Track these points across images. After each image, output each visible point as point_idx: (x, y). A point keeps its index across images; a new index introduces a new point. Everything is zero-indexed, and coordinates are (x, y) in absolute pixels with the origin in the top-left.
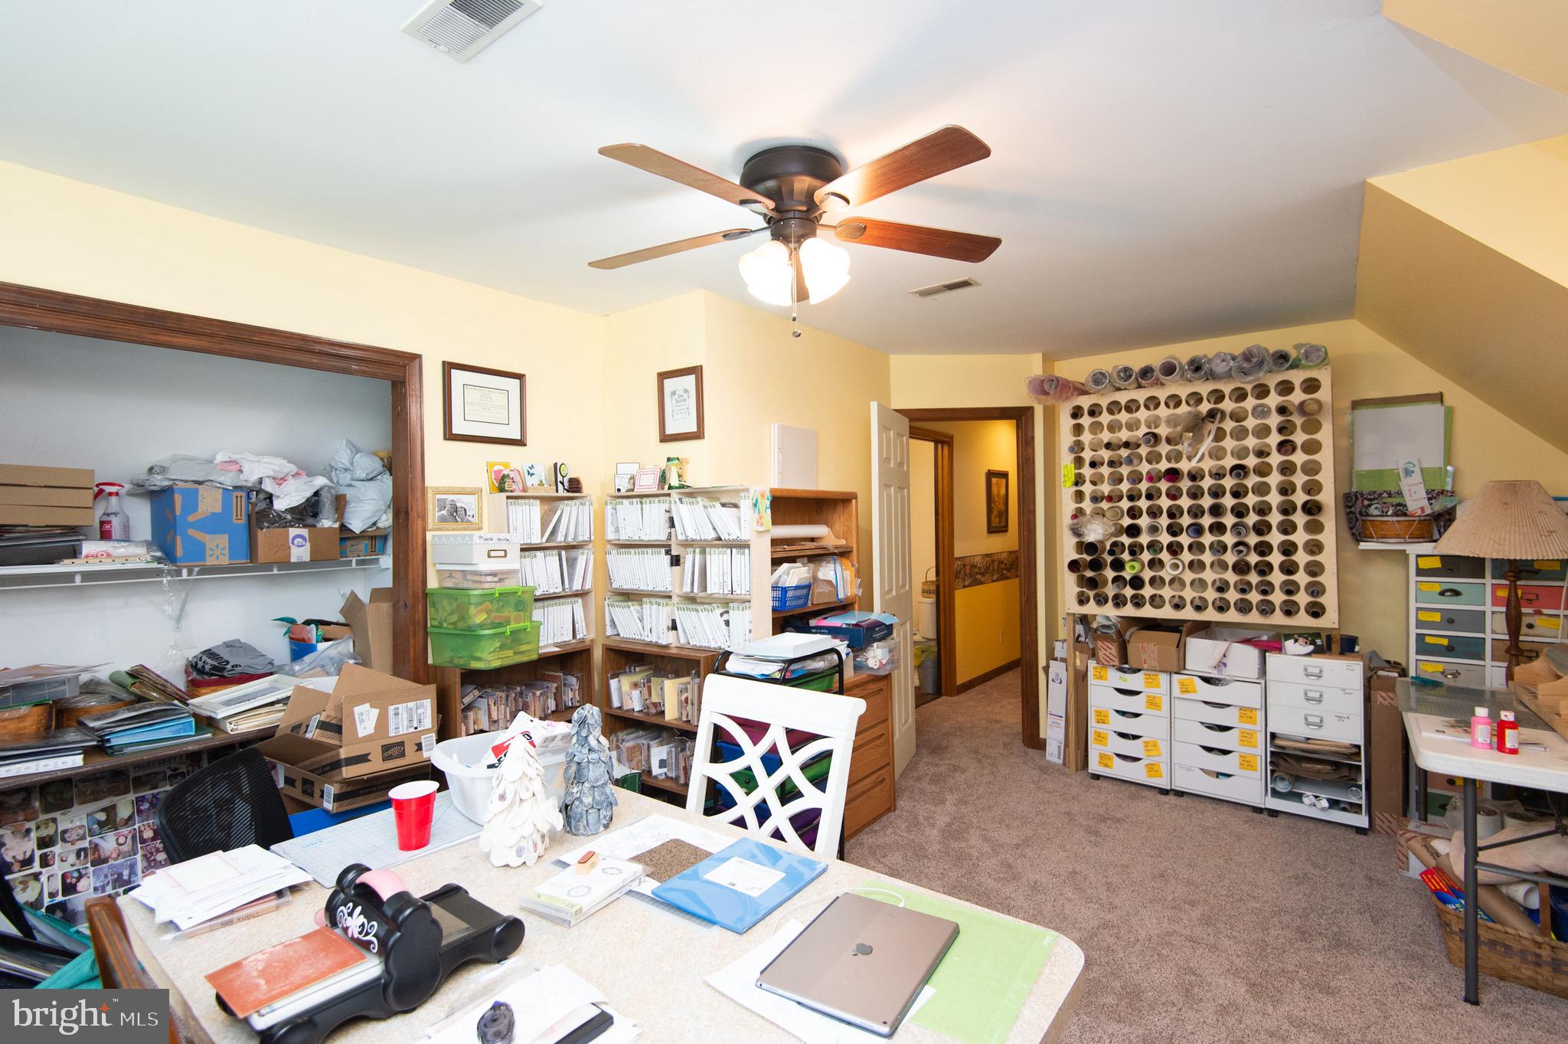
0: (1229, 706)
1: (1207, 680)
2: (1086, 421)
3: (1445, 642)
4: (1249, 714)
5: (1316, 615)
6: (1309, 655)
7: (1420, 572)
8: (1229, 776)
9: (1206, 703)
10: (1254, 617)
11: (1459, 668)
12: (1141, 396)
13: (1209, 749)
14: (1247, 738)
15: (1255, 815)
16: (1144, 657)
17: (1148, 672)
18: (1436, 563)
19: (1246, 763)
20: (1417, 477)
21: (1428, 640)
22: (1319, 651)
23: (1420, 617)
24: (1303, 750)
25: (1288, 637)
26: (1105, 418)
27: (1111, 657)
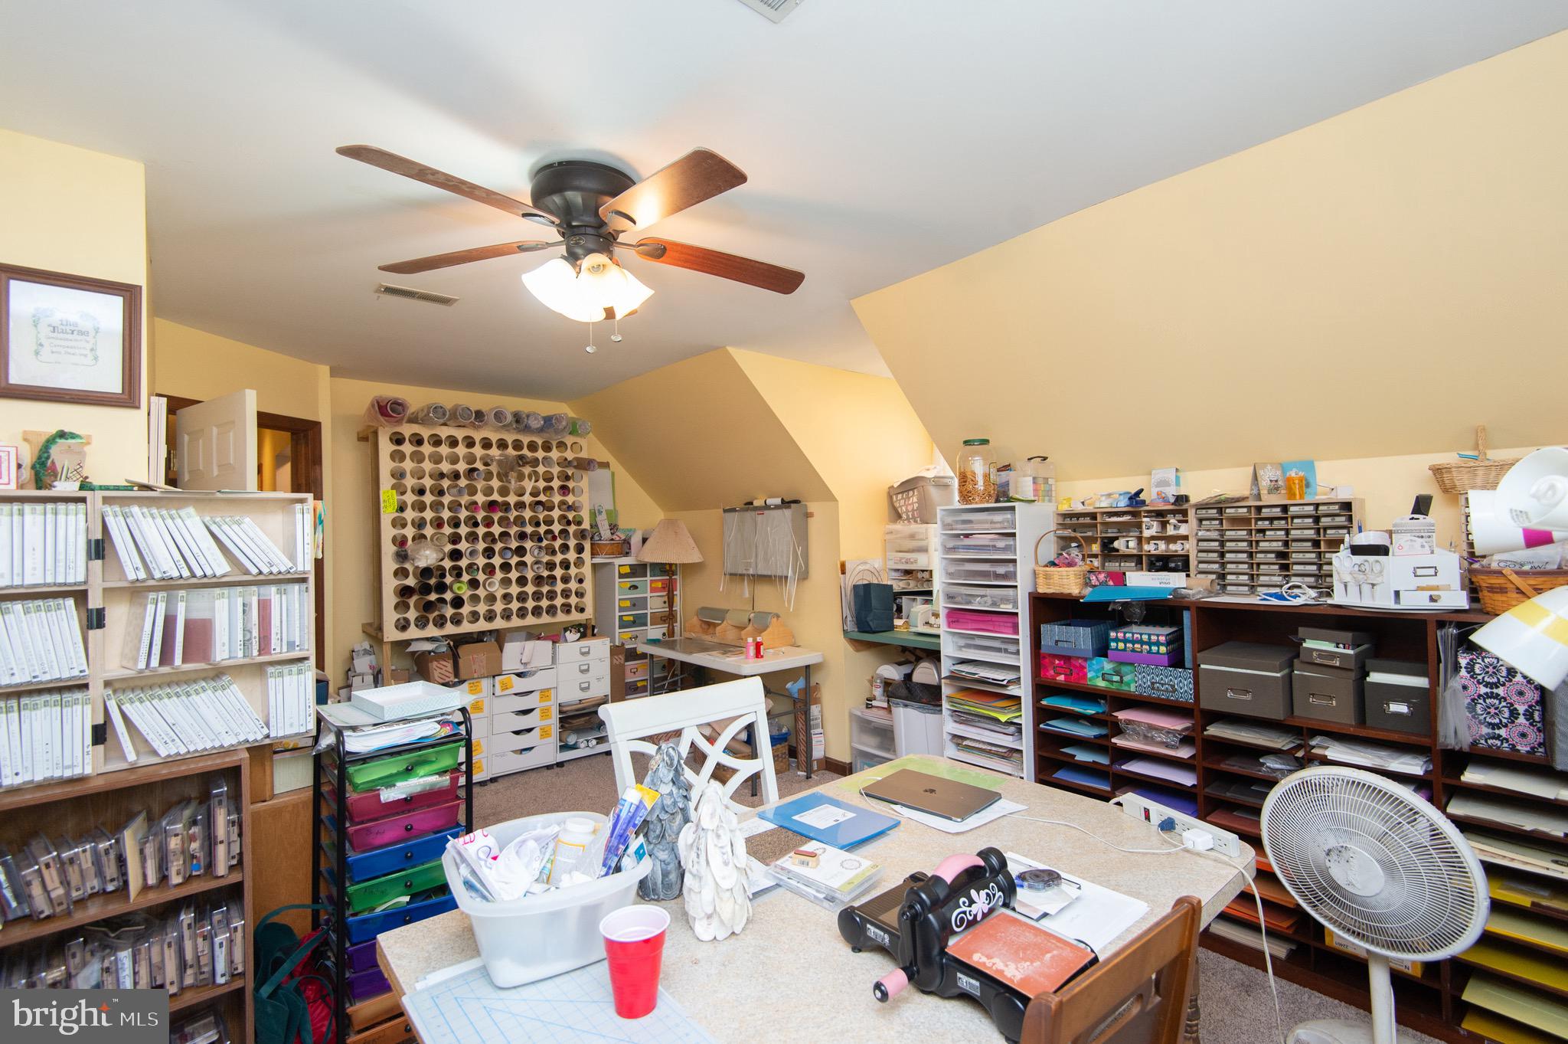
0: (532, 692)
1: (520, 675)
2: (407, 448)
3: (631, 618)
4: (546, 694)
5: (582, 610)
6: (578, 640)
7: (621, 576)
8: (531, 749)
9: (516, 694)
10: (545, 619)
11: (637, 633)
12: (460, 434)
13: (517, 733)
14: (545, 713)
15: (549, 771)
16: (474, 667)
17: (472, 681)
18: (627, 570)
19: (545, 733)
20: (604, 516)
21: (625, 618)
22: (583, 636)
23: (622, 605)
24: (577, 710)
25: (566, 630)
26: (427, 449)
27: (448, 674)
